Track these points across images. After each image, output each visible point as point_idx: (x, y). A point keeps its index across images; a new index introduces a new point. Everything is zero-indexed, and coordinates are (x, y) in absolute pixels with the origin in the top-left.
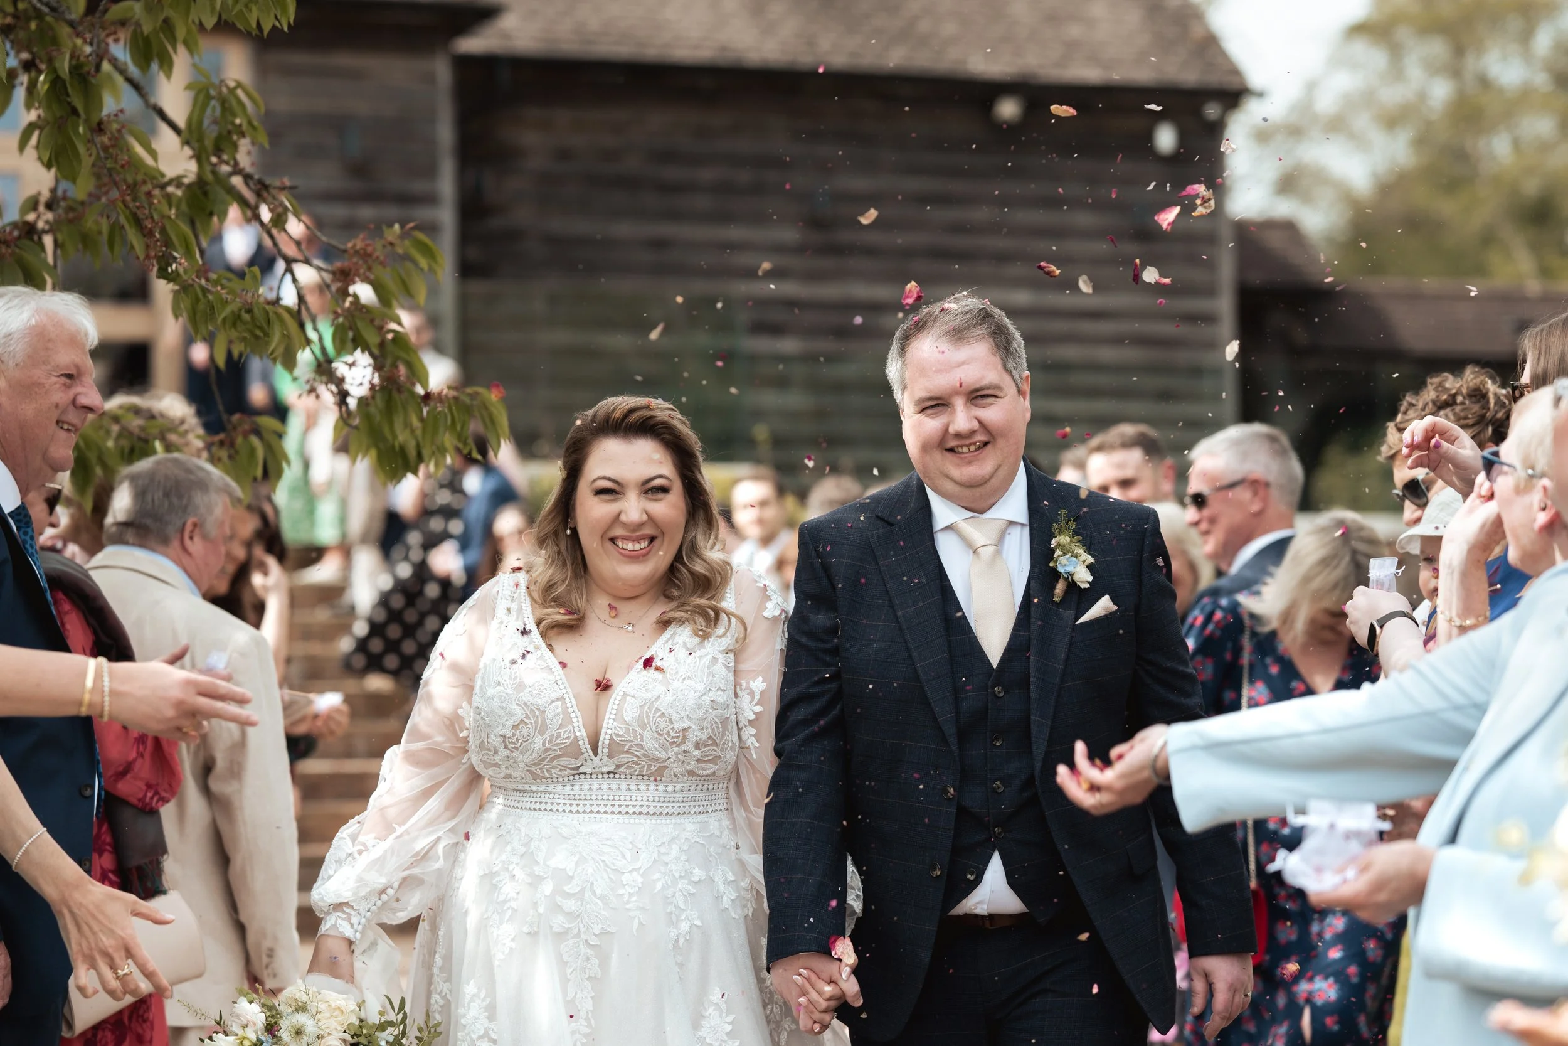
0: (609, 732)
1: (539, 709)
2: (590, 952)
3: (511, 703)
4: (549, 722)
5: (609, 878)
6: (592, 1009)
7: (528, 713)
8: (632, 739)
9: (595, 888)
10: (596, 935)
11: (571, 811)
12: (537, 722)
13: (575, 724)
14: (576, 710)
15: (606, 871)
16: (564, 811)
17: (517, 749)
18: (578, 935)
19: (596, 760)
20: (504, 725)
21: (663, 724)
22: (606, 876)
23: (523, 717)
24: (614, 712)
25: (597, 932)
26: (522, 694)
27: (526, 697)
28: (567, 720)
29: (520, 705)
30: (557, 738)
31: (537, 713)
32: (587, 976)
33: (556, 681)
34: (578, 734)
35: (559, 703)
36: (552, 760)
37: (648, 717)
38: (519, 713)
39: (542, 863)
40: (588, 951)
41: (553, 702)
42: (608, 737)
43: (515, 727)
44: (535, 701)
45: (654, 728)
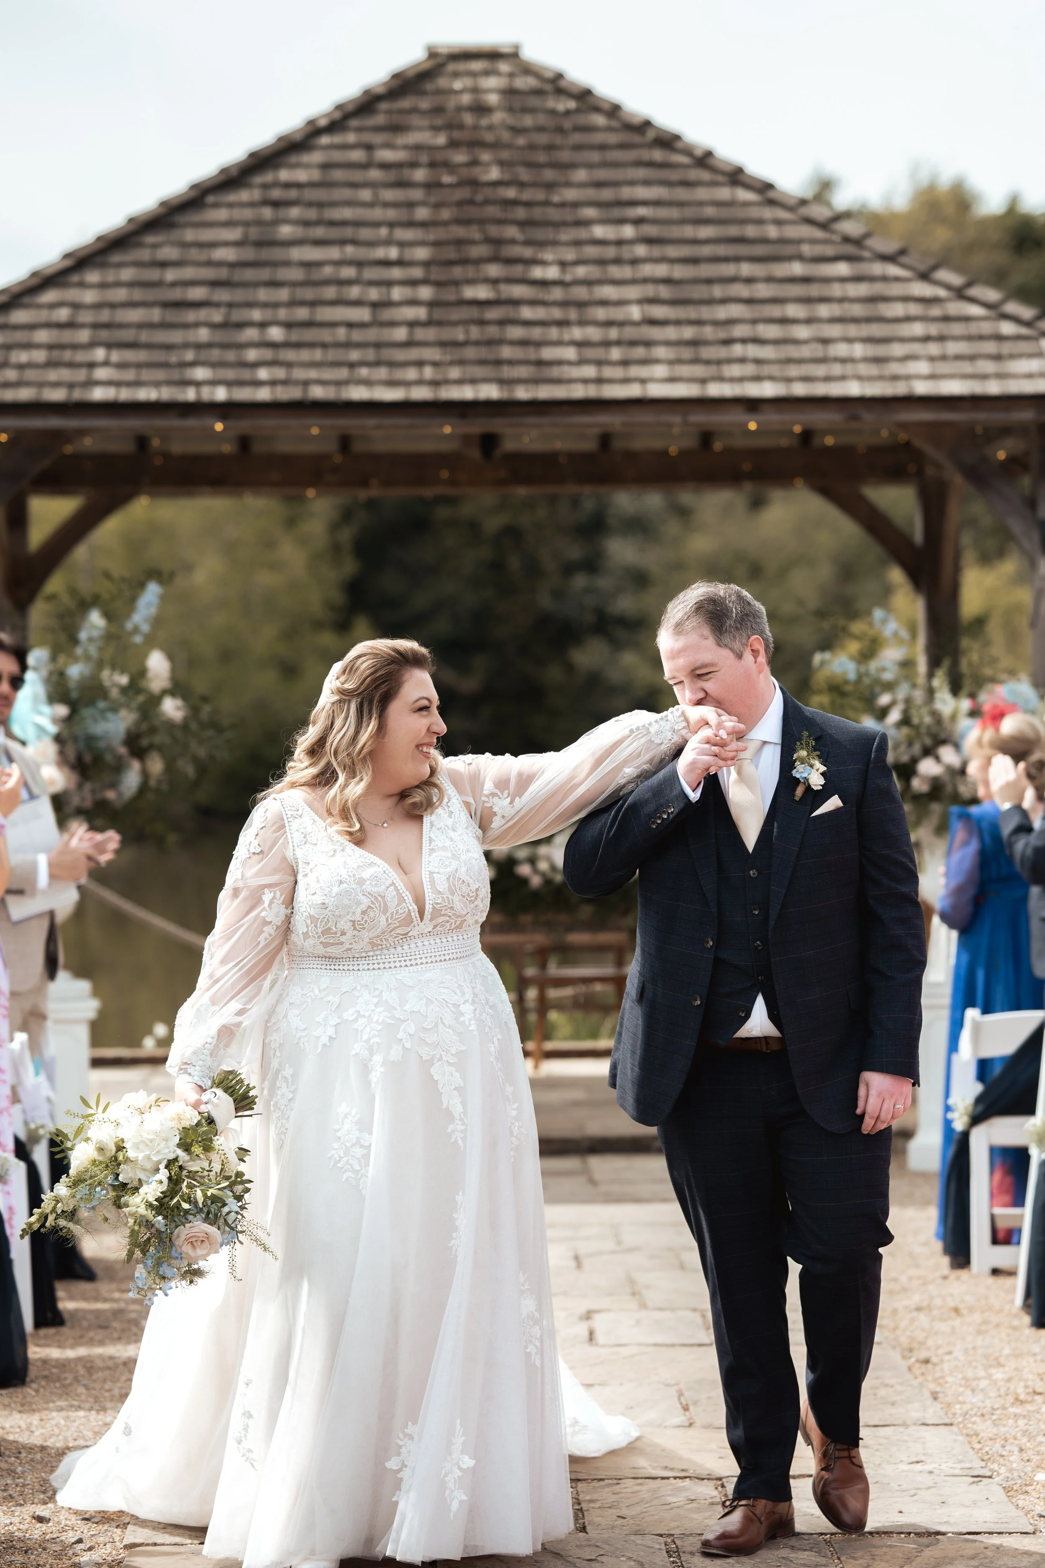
0: (431, 902)
1: (380, 896)
2: (452, 1069)
3: (358, 895)
4: (389, 904)
5: (452, 1011)
6: (462, 1111)
7: (373, 899)
8: (447, 904)
9: (444, 1021)
10: (452, 1055)
11: (406, 966)
12: (380, 906)
13: (407, 901)
14: (405, 890)
15: (447, 1006)
16: (401, 966)
17: (364, 928)
18: (441, 1059)
19: (421, 924)
20: (354, 913)
21: (464, 888)
22: (449, 1011)
23: (370, 904)
24: (429, 887)
25: (454, 1053)
26: (365, 886)
27: (367, 887)
28: (402, 900)
29: (365, 895)
30: (396, 914)
31: (380, 898)
32: (453, 1087)
33: (384, 872)
34: (411, 908)
35: (392, 888)
36: (391, 931)
37: (454, 885)
38: (365, 902)
39: (398, 1008)
40: (451, 1068)
41: (388, 887)
42: (431, 906)
43: (364, 913)
44: (375, 889)
45: (459, 893)
